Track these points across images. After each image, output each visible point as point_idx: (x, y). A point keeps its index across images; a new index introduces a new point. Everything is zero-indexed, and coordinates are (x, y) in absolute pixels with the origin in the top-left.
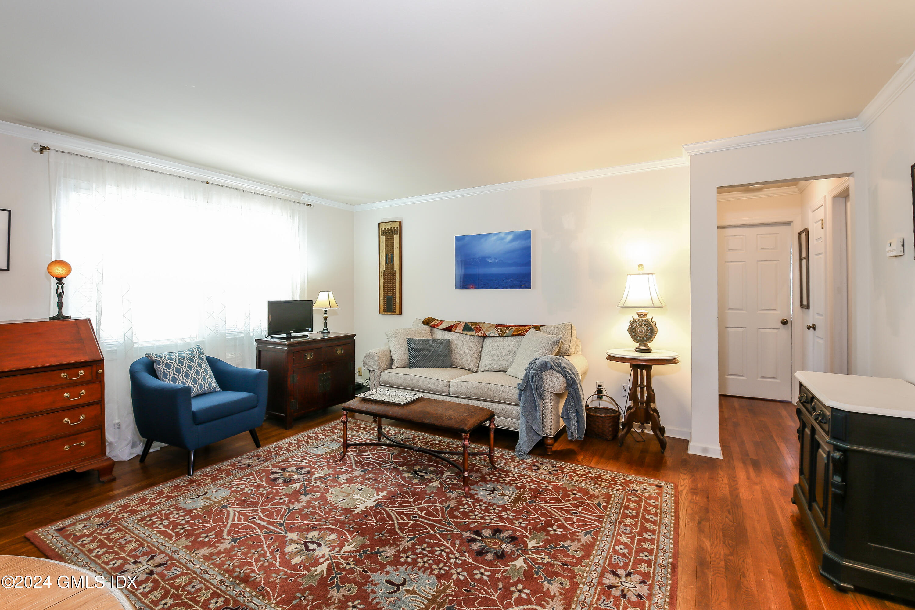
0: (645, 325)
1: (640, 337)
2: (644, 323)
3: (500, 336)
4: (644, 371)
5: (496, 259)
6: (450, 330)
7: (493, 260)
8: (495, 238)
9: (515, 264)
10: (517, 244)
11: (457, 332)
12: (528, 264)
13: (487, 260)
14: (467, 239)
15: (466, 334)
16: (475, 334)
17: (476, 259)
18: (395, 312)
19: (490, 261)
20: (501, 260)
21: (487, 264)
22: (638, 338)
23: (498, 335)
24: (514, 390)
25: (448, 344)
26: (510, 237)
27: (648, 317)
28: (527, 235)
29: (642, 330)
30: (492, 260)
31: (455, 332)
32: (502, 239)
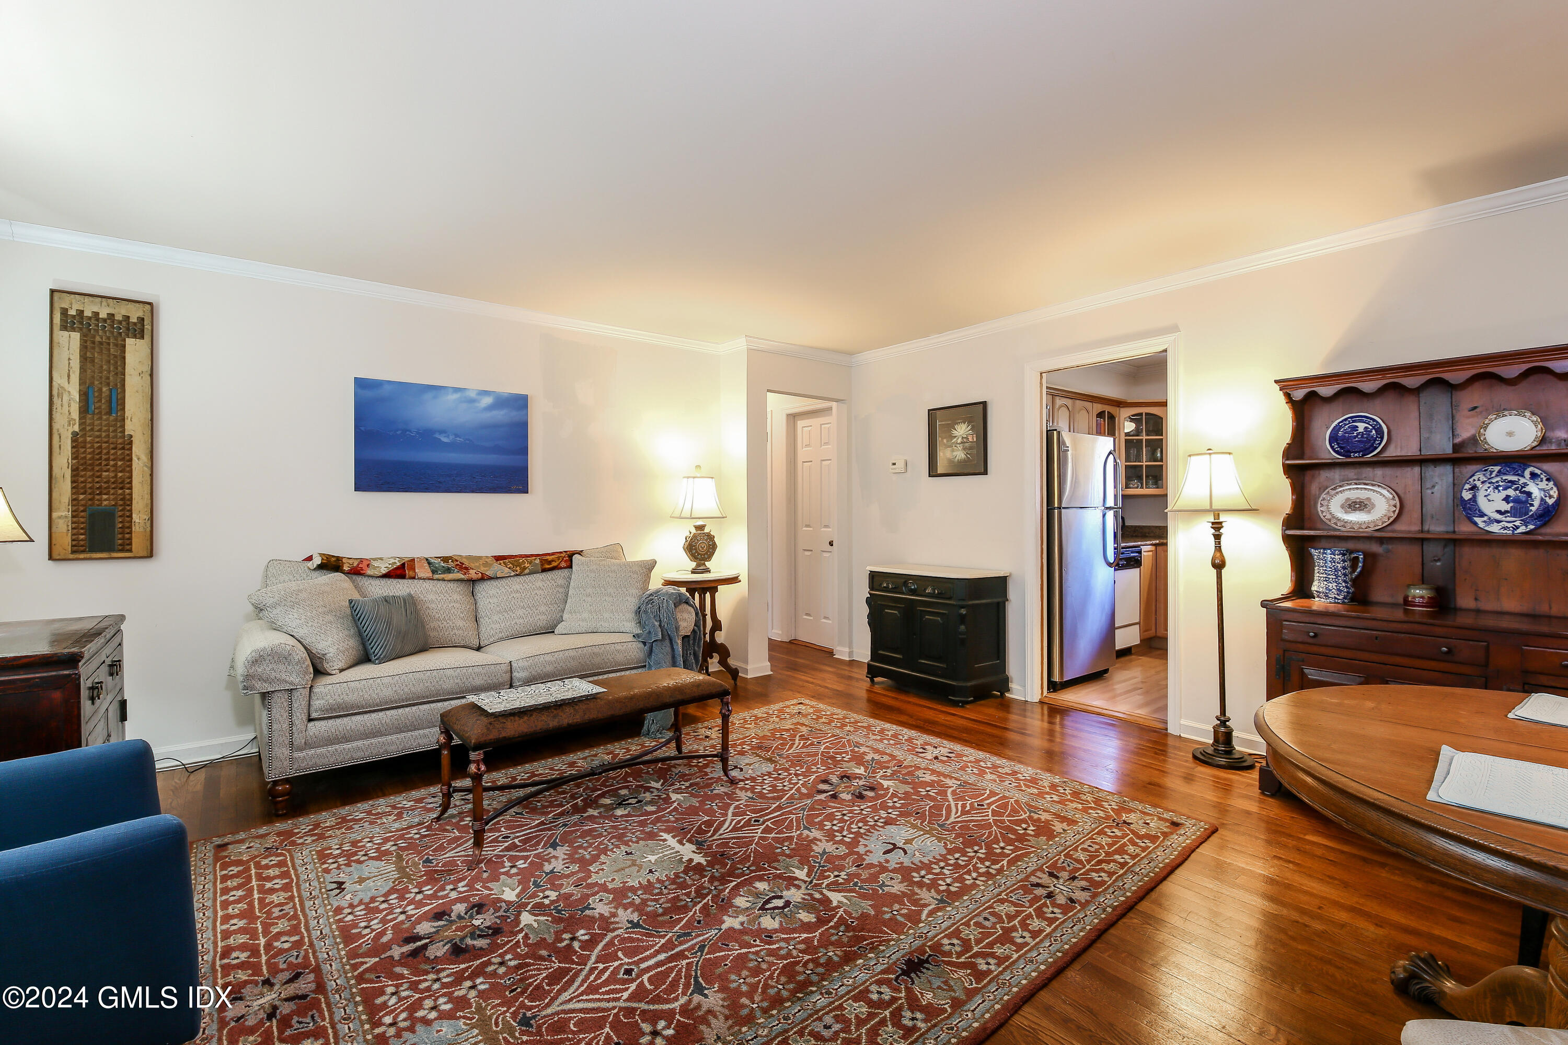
0: (706, 540)
1: (701, 555)
2: (706, 537)
3: (517, 575)
4: (708, 595)
5: (457, 435)
6: (402, 576)
7: (452, 437)
8: (456, 396)
9: (497, 450)
10: (500, 415)
11: (420, 579)
12: (523, 451)
13: (437, 436)
14: (387, 388)
15: (443, 580)
16: (462, 576)
17: (410, 431)
18: (130, 551)
19: (445, 440)
20: (467, 439)
21: (438, 445)
22: (699, 557)
23: (513, 574)
24: (634, 645)
25: (410, 604)
26: (487, 401)
27: (706, 530)
28: (521, 403)
29: (702, 545)
30: (448, 437)
31: (414, 578)
32: (472, 401)
